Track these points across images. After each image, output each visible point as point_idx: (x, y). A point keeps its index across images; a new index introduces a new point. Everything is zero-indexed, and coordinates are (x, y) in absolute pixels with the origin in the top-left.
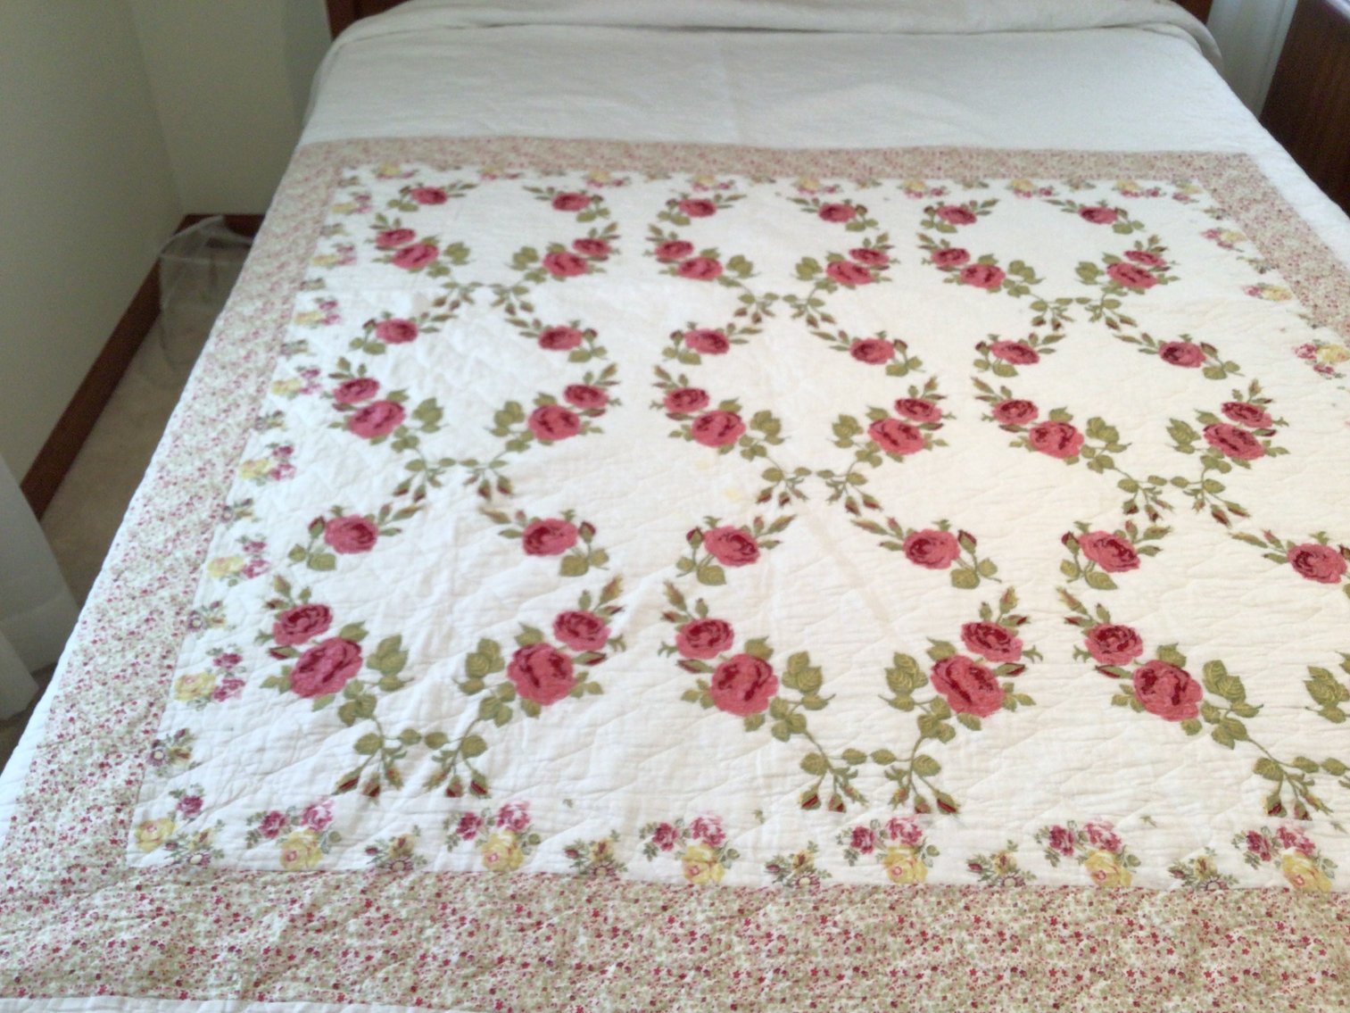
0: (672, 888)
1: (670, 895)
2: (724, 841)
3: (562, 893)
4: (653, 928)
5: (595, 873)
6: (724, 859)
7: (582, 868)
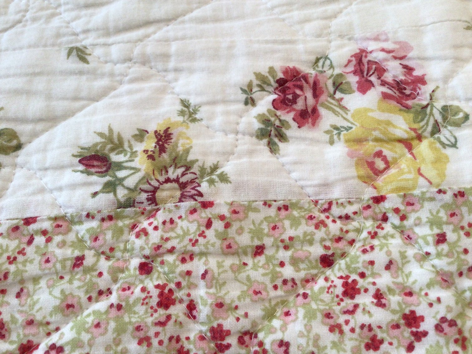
0: (336, 211)
1: (334, 228)
2: (426, 90)
3: (79, 261)
4: (310, 315)
5: (153, 200)
6: (436, 129)
7: (121, 193)
